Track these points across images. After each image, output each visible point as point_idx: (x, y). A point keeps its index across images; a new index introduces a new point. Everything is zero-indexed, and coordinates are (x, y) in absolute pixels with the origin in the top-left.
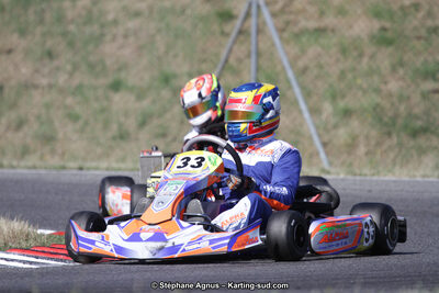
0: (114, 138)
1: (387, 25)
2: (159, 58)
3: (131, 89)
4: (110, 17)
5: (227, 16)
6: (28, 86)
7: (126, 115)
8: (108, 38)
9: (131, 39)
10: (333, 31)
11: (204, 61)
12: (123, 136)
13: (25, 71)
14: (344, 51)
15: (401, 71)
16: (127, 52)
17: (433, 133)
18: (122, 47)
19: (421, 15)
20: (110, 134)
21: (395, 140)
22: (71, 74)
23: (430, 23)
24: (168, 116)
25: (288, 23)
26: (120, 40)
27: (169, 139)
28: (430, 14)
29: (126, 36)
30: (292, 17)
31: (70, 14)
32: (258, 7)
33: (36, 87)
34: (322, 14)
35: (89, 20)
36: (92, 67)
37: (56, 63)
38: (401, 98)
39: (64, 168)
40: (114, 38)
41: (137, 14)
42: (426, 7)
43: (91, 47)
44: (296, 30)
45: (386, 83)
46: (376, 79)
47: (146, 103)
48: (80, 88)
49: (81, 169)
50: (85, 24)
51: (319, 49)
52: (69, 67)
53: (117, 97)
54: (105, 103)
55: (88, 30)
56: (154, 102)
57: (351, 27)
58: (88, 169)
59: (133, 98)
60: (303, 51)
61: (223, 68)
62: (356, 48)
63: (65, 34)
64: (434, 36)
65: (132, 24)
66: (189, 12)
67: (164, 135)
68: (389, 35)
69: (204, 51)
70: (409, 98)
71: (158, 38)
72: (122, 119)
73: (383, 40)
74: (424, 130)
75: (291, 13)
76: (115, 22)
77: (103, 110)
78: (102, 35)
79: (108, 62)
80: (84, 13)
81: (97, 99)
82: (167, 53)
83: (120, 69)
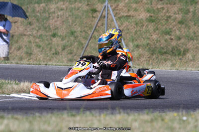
0: (53, 54)
1: (152, 15)
2: (70, 26)
3: (60, 36)
4: (52, 10)
5: (94, 11)
6: (22, 35)
7: (58, 46)
8: (51, 18)
9: (60, 18)
10: (133, 17)
11: (86, 26)
12: (56, 53)
13: (21, 29)
14: (136, 24)
15: (157, 32)
16: (58, 23)
17: (168, 54)
18: (56, 21)
19: (164, 11)
20: (52, 52)
21: (155, 56)
22: (38, 31)
23: (167, 14)
24: (73, 47)
25: (117, 13)
26: (56, 19)
27: (73, 55)
28: (168, 11)
29: (58, 18)
30: (118, 11)
31: (37, 9)
32: (108, 7)
33: (25, 35)
34: (129, 10)
35: (44, 11)
36: (46, 28)
37: (33, 27)
38: (157, 41)
39: (40, 64)
40: (53, 18)
41: (62, 9)
42: (166, 9)
43: (45, 21)
44: (119, 16)
45: (152, 36)
46: (148, 34)
47: (64, 41)
48: (41, 35)
49: (46, 65)
50: (43, 13)
51: (127, 23)
52: (37, 29)
53: (54, 39)
54: (50, 41)
55: (44, 15)
56: (68, 42)
57: (139, 16)
58: (49, 65)
59: (60, 39)
60: (122, 24)
61: (95, 29)
62: (141, 23)
63: (35, 16)
64: (169, 19)
65: (60, 13)
66: (80, 9)
67: (71, 53)
68: (153, 18)
69: (86, 23)
70: (159, 41)
71: (70, 18)
72: (56, 47)
73: (151, 20)
74: (165, 53)
75: (117, 10)
76: (54, 12)
77: (49, 44)
78: (49, 17)
79: (51, 27)
80: (42, 9)
81: (47, 40)
82: (72, 24)
83: (55, 29)
